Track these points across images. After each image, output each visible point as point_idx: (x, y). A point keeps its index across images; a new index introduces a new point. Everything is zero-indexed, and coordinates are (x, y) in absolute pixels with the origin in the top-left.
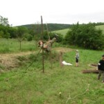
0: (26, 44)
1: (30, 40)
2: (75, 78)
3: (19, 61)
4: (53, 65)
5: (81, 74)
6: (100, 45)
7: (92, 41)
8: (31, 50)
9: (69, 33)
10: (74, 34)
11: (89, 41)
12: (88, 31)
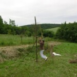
0: (26, 39)
1: (30, 36)
3: (19, 52)
9: (59, 30)
10: (63, 31)
12: (73, 28)
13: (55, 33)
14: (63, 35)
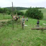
0: (7, 16)
1: (9, 14)
2: (28, 32)
4: (18, 26)
5: (30, 30)
6: (40, 17)
7: (37, 16)
8: (9, 19)
9: (27, 12)
10: (29, 12)
11: (35, 15)
12: (35, 11)
13: (25, 13)
14: (29, 14)
